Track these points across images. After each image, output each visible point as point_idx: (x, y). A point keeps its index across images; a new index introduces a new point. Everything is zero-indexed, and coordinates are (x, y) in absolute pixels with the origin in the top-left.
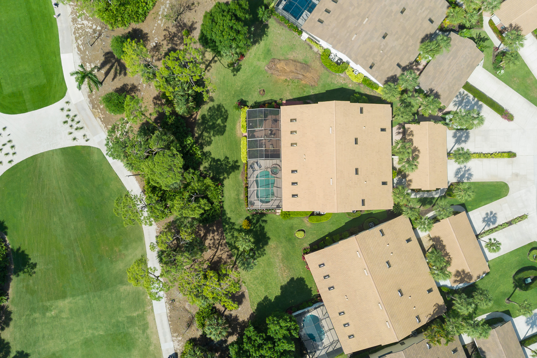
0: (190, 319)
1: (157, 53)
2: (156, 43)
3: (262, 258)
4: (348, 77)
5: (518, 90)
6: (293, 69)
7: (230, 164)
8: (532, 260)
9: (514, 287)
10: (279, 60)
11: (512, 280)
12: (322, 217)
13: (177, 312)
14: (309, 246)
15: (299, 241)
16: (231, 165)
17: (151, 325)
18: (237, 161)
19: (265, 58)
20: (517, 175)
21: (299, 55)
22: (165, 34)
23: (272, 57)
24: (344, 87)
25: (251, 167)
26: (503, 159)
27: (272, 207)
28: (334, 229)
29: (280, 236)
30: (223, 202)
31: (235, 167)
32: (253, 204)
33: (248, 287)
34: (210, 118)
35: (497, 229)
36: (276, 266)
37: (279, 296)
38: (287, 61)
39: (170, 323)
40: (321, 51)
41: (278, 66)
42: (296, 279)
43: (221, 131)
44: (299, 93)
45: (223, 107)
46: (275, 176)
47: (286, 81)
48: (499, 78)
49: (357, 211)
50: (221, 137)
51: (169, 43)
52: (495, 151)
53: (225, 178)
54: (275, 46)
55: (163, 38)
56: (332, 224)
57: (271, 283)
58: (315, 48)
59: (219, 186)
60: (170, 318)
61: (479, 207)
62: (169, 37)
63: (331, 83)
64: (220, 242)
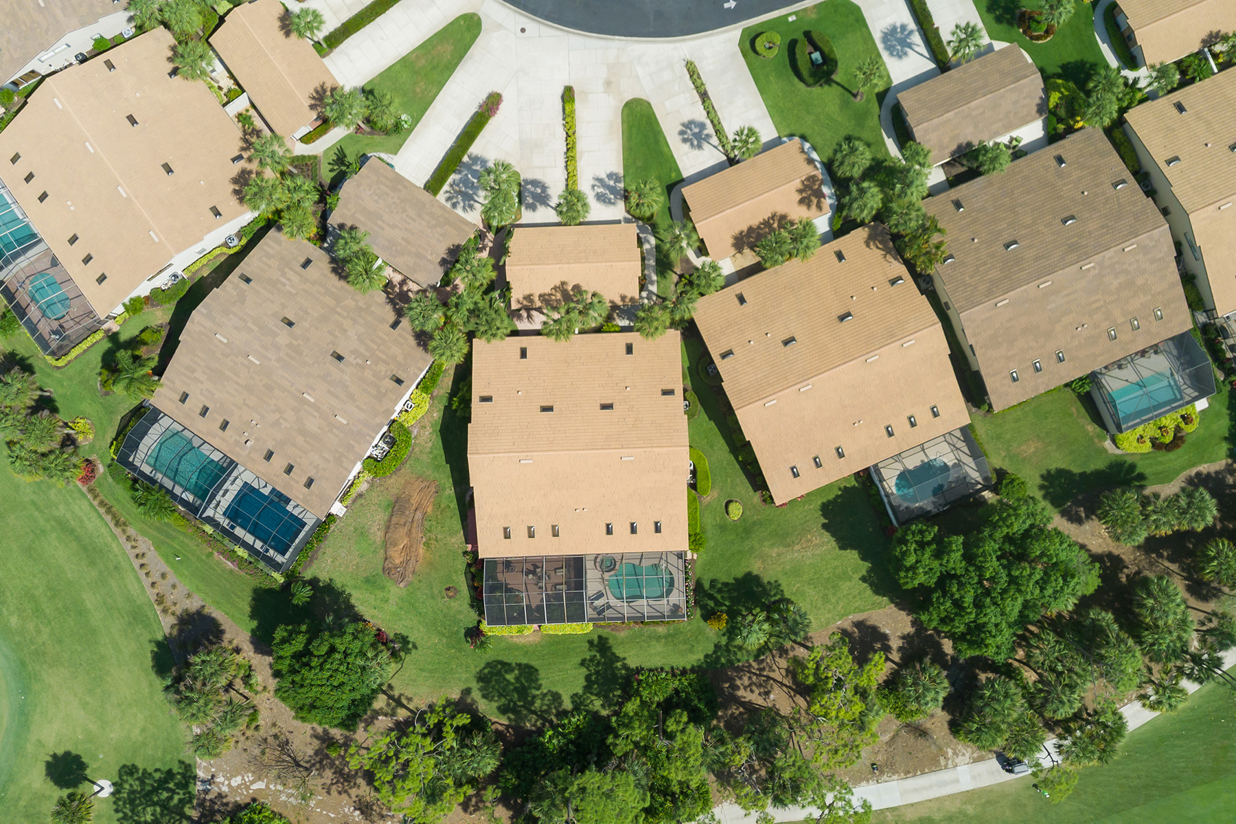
0: (910, 731)
1: (374, 808)
2: (355, 809)
3: (784, 587)
4: (419, 421)
5: (441, 85)
6: (403, 531)
7: (595, 656)
8: (775, 51)
9: (830, 85)
10: (386, 559)
11: (816, 90)
12: (698, 469)
13: (897, 758)
14: (758, 493)
15: (748, 513)
16: (598, 655)
17: (924, 813)
18: (591, 642)
19: (383, 588)
20: (608, 83)
21: (376, 519)
22: (336, 793)
23: (381, 572)
24: (439, 428)
25: (600, 612)
26: (577, 112)
27: (680, 568)
28: (722, 441)
29: (740, 551)
30: (672, 668)
31: (601, 645)
32: (676, 608)
33: (843, 615)
34: (505, 697)
35: (716, 122)
36: (800, 557)
37: (859, 553)
38: (387, 544)
39: (919, 773)
40: (367, 476)
41: (397, 561)
42: (826, 518)
43: (529, 673)
44: (452, 518)
45: (481, 671)
46: (618, 564)
47: (427, 544)
48: (418, 122)
49: (685, 399)
50: (542, 674)
51: (355, 784)
52: (562, 127)
53: (625, 667)
54: (358, 568)
55: (344, 796)
56: (712, 447)
57: (835, 568)
58: (362, 486)
59: (641, 677)
60: (909, 772)
61: (672, 156)
62: (342, 784)
63: (430, 453)
64: (755, 674)
